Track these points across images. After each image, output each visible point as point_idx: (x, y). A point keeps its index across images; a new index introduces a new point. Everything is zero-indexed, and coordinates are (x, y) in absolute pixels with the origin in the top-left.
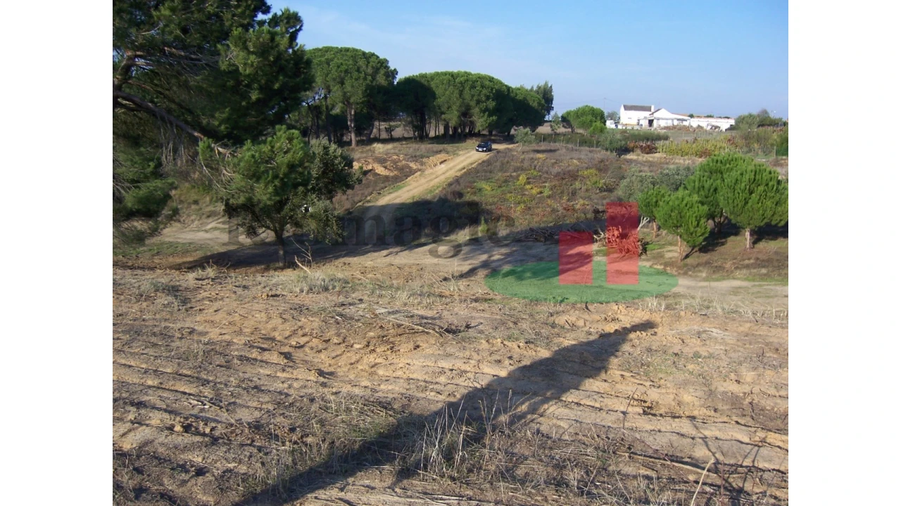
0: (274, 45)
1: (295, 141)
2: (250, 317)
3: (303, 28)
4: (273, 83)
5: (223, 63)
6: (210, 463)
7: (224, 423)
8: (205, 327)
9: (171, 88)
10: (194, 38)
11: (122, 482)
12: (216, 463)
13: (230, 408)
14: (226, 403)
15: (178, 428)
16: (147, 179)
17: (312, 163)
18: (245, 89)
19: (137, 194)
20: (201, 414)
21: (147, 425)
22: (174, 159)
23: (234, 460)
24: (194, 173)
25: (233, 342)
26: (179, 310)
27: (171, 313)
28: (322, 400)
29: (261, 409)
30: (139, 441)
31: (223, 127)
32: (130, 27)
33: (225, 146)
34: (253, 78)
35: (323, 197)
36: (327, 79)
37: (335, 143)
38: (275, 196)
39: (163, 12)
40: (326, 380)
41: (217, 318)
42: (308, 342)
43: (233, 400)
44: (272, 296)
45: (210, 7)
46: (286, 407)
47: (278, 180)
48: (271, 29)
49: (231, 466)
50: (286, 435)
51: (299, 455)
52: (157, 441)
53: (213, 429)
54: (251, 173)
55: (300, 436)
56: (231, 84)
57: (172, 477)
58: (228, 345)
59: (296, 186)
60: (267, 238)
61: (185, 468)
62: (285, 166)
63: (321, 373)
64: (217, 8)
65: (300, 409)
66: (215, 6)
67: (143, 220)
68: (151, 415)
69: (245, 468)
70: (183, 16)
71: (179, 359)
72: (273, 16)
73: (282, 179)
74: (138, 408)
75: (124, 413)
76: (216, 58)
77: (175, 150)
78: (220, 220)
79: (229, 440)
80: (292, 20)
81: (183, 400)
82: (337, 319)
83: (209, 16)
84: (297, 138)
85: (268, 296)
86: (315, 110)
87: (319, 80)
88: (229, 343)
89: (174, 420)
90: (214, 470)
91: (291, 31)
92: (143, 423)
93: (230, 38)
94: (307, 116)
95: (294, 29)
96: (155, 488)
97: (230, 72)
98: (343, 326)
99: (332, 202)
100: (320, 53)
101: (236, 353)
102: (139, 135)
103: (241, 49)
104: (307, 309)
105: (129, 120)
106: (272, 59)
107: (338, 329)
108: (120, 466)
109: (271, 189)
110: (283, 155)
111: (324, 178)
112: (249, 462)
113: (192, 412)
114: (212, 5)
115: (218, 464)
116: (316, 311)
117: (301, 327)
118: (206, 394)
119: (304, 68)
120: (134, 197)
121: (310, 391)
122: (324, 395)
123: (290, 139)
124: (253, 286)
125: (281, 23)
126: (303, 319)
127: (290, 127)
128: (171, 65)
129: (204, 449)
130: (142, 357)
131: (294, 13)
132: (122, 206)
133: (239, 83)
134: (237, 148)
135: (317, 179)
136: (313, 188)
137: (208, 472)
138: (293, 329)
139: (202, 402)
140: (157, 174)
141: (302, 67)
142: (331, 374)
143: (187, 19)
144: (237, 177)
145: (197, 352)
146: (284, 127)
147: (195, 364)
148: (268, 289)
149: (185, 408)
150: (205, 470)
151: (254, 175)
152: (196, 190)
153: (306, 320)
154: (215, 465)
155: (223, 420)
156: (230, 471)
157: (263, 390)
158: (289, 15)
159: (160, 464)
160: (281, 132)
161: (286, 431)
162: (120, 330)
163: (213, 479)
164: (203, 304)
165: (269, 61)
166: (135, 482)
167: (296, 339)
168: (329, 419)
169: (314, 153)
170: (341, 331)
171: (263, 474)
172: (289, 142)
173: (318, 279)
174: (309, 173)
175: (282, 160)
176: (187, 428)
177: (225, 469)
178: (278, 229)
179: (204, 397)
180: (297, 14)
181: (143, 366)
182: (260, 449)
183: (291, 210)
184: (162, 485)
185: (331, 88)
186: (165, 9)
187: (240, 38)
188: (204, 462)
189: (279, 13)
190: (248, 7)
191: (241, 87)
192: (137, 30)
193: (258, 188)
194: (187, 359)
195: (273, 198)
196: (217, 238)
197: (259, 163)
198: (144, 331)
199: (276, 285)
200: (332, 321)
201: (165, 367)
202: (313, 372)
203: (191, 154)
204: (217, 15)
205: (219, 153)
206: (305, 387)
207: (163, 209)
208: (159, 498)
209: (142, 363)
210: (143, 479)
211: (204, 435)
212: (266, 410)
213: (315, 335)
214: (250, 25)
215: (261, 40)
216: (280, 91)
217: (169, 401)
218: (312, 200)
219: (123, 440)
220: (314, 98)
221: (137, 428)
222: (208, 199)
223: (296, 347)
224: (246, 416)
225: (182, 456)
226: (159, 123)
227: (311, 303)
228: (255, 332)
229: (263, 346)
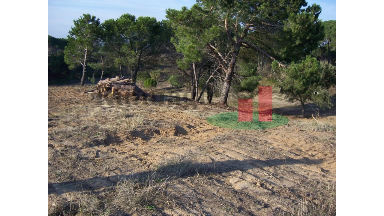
0: (308, 20)
1: (314, 63)
2: (291, 139)
3: (321, 12)
4: (307, 37)
5: (285, 28)
6: (271, 203)
7: (278, 186)
8: (271, 141)
9: (263, 39)
10: (274, 18)
11: (234, 203)
12: (273, 203)
13: (281, 179)
14: (280, 177)
15: (258, 184)
16: (250, 75)
17: (321, 72)
18: (294, 39)
19: (246, 81)
20: (268, 180)
21: (246, 180)
22: (262, 68)
23: (281, 204)
24: (270, 74)
25: (283, 149)
26: (261, 132)
27: (258, 133)
28: (323, 183)
29: (294, 182)
30: (242, 187)
31: (283, 56)
32: (248, 14)
33: (283, 63)
34: (298, 35)
35: (324, 88)
36: (330, 35)
37: (331, 63)
38: (303, 86)
39: (262, 7)
40: (325, 174)
41: (278, 137)
42: (317, 154)
43: (282, 176)
44: (301, 131)
45: (281, 5)
46: (306, 183)
47: (305, 79)
48: (307, 13)
49: (280, 206)
50: (305, 197)
51: (311, 208)
52: (249, 188)
53: (273, 187)
54: (293, 76)
55: (312, 199)
56: (288, 37)
57: (254, 206)
58: (281, 150)
59: (313, 82)
60: (297, 104)
61: (260, 203)
62: (309, 73)
63: (323, 170)
64: (284, 4)
65: (312, 186)
66: (283, 4)
67: (247, 93)
68: (247, 176)
69: (286, 209)
70: (270, 9)
71: (260, 153)
72: (308, 7)
73: (307, 79)
74: (242, 172)
75: (237, 173)
76: (283, 26)
77: (263, 65)
78: (278, 95)
79: (279, 194)
80: (317, 9)
81: (261, 172)
82: (331, 145)
83: (281, 8)
84: (315, 61)
85: (299, 130)
86: (323, 49)
87: (326, 35)
88: (282, 150)
89: (257, 180)
90: (272, 207)
91: (316, 13)
92: (244, 179)
93: (289, 17)
94: (319, 51)
95: (317, 13)
96: (247, 209)
97: (288, 32)
98: (334, 149)
99: (328, 90)
100: (327, 23)
101: (284, 154)
102: (248, 58)
103: (293, 22)
104: (317, 139)
105: (245, 51)
106: (307, 26)
107: (331, 150)
108: (234, 196)
109: (301, 83)
110: (308, 68)
111: (325, 79)
112: (288, 206)
113: (264, 178)
114: (282, 4)
115: (274, 204)
116: (321, 140)
117: (314, 147)
118: (271, 171)
119: (321, 30)
120: (245, 83)
121: (317, 178)
122: (324, 181)
123: (312, 62)
124: (292, 125)
125: (312, 10)
126: (315, 143)
127: (312, 56)
128: (264, 29)
129: (269, 196)
130: (245, 150)
131: (318, 5)
132: (240, 86)
133: (291, 36)
134: (288, 65)
135: (322, 80)
136: (320, 84)
137: (269, 207)
138: (310, 147)
139: (269, 175)
140: (254, 74)
141: (320, 30)
142: (327, 171)
143: (271, 10)
144: (287, 77)
145: (268, 152)
146: (310, 56)
147: (267, 157)
148: (299, 127)
149: (261, 176)
150: (268, 206)
151: (295, 77)
152: (269, 81)
153: (316, 144)
154: (273, 204)
155: (278, 184)
156: (279, 208)
157: (296, 174)
158: (315, 6)
159: (250, 199)
160: (308, 58)
161: (306, 195)
162: (237, 137)
163: (272, 210)
164: (271, 131)
165: (305, 27)
166: (239, 205)
167: (311, 152)
168: (326, 193)
169: (322, 68)
170: (332, 151)
171: (294, 214)
172: (312, 63)
173: (322, 125)
174: (319, 77)
175: (308, 71)
176: (262, 185)
177: (277, 207)
178: (302, 100)
179: (270, 172)
180: (319, 6)
181: (245, 154)
182: (293, 201)
183: (309, 93)
184: (250, 208)
185: (332, 39)
186: (263, 6)
187: (293, 17)
188: (268, 202)
189: (311, 6)
190: (297, 4)
191: (292, 38)
192: (251, 15)
193: (296, 82)
194: (263, 154)
195: (302, 87)
196: (276, 102)
197: (298, 71)
198: (246, 139)
199: (302, 126)
200: (329, 146)
201: (254, 156)
202: (319, 169)
203: (269, 66)
204: (284, 8)
205: (281, 66)
206: (315, 175)
207: (255, 88)
208: (248, 214)
209: (245, 153)
210: (243, 204)
211: (269, 189)
212: (297, 183)
213: (320, 152)
214: (298, 11)
215: (302, 18)
216: (309, 40)
217: (255, 171)
218: (319, 89)
219: (236, 184)
220: (323, 43)
221: (241, 181)
222: (274, 85)
223: (311, 156)
224: (288, 184)
225: (259, 197)
226: (257, 53)
227: (319, 136)
228: (293, 146)
229: (296, 153)
